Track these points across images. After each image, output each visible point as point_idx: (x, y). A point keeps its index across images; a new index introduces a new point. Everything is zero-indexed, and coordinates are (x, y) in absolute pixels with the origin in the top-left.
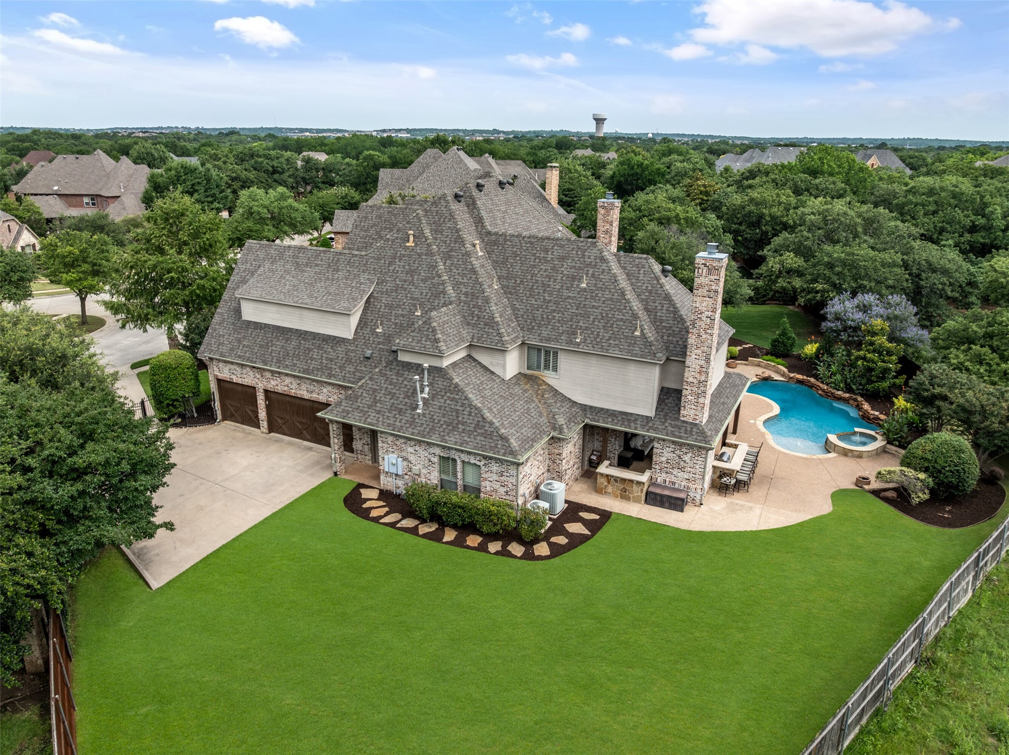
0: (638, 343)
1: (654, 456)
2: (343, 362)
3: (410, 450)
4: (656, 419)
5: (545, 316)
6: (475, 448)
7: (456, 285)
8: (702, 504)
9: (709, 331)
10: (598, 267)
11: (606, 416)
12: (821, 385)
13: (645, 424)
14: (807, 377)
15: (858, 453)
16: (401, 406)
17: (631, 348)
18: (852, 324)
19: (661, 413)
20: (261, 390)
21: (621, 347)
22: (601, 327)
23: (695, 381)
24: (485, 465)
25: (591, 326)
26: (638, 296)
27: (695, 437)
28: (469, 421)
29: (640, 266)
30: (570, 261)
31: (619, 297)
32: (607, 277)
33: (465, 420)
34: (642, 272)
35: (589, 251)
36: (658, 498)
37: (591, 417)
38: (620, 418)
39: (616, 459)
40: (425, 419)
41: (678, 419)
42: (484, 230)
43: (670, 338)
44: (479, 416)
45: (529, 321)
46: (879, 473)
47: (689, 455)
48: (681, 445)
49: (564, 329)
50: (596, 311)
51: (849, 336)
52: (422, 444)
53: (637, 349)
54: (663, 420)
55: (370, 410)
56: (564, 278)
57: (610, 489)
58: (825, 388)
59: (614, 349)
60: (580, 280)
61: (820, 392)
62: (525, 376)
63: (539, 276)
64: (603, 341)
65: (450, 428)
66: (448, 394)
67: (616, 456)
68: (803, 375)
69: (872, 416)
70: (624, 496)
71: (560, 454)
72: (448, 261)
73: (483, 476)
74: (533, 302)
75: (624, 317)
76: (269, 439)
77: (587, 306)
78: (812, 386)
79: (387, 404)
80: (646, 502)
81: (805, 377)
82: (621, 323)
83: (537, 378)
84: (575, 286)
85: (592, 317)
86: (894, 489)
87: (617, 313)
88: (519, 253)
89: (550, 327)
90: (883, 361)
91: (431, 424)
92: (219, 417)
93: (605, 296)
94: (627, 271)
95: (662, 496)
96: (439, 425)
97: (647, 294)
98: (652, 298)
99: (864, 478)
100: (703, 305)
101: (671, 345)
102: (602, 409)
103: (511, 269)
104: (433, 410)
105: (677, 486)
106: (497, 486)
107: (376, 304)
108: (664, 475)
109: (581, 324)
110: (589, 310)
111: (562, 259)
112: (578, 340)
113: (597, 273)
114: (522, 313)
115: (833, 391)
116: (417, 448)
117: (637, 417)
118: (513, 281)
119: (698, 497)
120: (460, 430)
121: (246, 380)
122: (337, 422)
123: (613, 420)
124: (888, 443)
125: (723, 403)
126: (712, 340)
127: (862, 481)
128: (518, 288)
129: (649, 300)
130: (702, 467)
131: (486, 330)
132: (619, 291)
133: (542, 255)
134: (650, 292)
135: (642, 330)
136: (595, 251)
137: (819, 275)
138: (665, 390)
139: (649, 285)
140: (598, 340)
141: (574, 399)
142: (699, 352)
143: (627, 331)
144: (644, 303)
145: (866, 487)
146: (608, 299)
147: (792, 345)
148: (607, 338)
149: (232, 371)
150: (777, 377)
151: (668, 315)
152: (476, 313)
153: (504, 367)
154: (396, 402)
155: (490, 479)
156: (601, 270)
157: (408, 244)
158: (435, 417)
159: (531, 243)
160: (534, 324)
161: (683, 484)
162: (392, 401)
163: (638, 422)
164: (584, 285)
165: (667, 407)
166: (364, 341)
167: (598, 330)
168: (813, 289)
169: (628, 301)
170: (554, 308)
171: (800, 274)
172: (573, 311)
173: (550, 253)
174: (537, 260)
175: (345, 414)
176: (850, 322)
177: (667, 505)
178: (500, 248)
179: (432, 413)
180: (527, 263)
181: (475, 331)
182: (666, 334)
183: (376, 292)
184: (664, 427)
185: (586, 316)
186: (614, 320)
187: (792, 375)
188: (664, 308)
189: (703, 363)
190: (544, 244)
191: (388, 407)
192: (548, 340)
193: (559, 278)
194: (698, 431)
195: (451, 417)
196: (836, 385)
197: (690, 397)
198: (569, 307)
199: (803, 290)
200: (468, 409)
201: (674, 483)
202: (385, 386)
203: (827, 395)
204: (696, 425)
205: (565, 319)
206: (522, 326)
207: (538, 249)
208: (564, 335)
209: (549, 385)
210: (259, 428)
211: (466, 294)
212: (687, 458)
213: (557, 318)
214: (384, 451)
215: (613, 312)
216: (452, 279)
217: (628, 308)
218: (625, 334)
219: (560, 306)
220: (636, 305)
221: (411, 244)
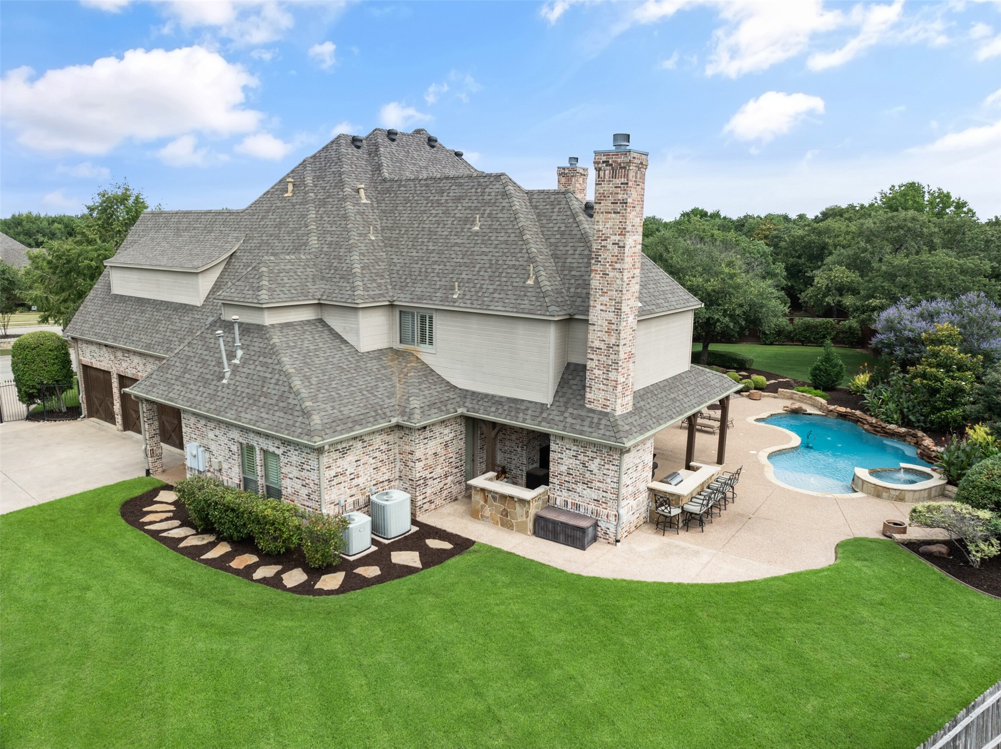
0: (529, 294)
1: (551, 464)
2: (185, 333)
3: (211, 435)
4: (554, 408)
5: (423, 270)
6: (270, 427)
7: (323, 234)
8: (618, 541)
9: (617, 266)
10: (497, 204)
11: (489, 404)
12: (868, 418)
13: (537, 414)
14: (852, 409)
15: (897, 493)
16: (208, 376)
17: (518, 301)
18: (911, 335)
19: (561, 399)
20: (115, 376)
21: (507, 301)
22: (486, 278)
23: (603, 346)
24: (284, 453)
25: (475, 277)
26: (546, 240)
27: (602, 432)
28: (274, 392)
29: (556, 203)
30: (466, 201)
31: (516, 239)
32: (505, 216)
33: (269, 391)
34: (556, 210)
35: (490, 186)
36: (550, 526)
37: (470, 406)
38: (506, 408)
39: (524, 477)
40: (228, 391)
41: (583, 406)
42: (380, 178)
43: (579, 290)
44: (286, 384)
45: (404, 277)
46: (914, 511)
47: (597, 461)
48: (586, 445)
49: (442, 283)
50: (485, 258)
51: (907, 352)
52: (221, 425)
53: (526, 302)
54: (563, 409)
55: (177, 383)
56: (455, 222)
57: (487, 512)
58: (874, 421)
59: (497, 304)
60: (473, 223)
61: (866, 427)
62: (396, 352)
63: (427, 222)
64: (486, 295)
65: (251, 401)
66: (261, 359)
67: (524, 474)
68: (846, 407)
69: (934, 454)
70: (506, 522)
71: (411, 453)
72: (322, 209)
73: (283, 471)
74: (414, 254)
75: (517, 263)
76: (124, 438)
77: (475, 253)
78: (857, 421)
79: (196, 373)
80: (536, 533)
81: (849, 410)
82: (513, 271)
83: (410, 354)
84: (465, 230)
85: (478, 266)
86: (944, 542)
87: (509, 258)
88: (411, 198)
89: (427, 282)
90: (953, 378)
91: (233, 397)
92: (84, 412)
93: (499, 238)
94: (538, 211)
95: (555, 523)
96: (240, 399)
97: (558, 236)
98: (564, 241)
99: (895, 524)
100: (608, 225)
101: (579, 300)
102: (487, 395)
103: (398, 218)
104: (240, 379)
105: (582, 511)
106: (298, 485)
107: (235, 264)
108: (565, 493)
109: (463, 276)
110: (477, 257)
111: (459, 199)
112: (455, 296)
113: (495, 212)
114: (398, 268)
115: (884, 425)
116: (217, 432)
117: (529, 405)
118: (397, 232)
119: (612, 530)
120: (261, 404)
121: (103, 364)
122: (148, 401)
123: (497, 409)
124: (949, 483)
125: (674, 400)
126: (622, 279)
127: (892, 527)
128: (401, 239)
129: (559, 244)
130: (615, 480)
131: (340, 284)
132: (518, 231)
133: (436, 198)
134: (563, 234)
135: (537, 278)
136: (497, 186)
137: (876, 289)
138: (572, 368)
139: (563, 225)
140: (480, 294)
141: (454, 382)
142: (605, 299)
143: (518, 280)
144: (553, 248)
145: (898, 536)
146: (502, 243)
147: (839, 375)
148: (491, 291)
149: (92, 354)
150: (810, 410)
151: (581, 261)
152: (335, 264)
153: (357, 332)
154: (205, 371)
155: (291, 476)
156: (500, 208)
157: (286, 195)
158: (239, 388)
159: (427, 186)
160: (408, 281)
161: (590, 507)
162: (201, 370)
163: (530, 412)
164: (477, 228)
165: (570, 391)
166: (211, 307)
167: (482, 282)
168: (868, 306)
169: (526, 242)
170: (436, 259)
171: (855, 292)
172: (458, 261)
173: (445, 194)
174: (430, 205)
175: (150, 388)
176: (906, 332)
177: (562, 537)
178: (392, 195)
179: (237, 383)
180: (417, 208)
181: (326, 287)
182: (574, 286)
183: (239, 251)
184: (561, 418)
185: (472, 265)
186: (505, 267)
187: (832, 407)
188: (577, 252)
189: (611, 316)
190: (440, 185)
191: (196, 377)
192: (420, 298)
193: (450, 222)
194: (608, 423)
195: (255, 388)
196: (888, 417)
197: (596, 372)
198: (453, 256)
199: (857, 309)
200: (277, 376)
201: (578, 506)
202: (200, 352)
203: (876, 430)
204: (606, 414)
205: (446, 272)
206: (394, 283)
207: (433, 192)
208: (441, 291)
209: (424, 364)
210: (115, 425)
211: (330, 244)
212: (594, 466)
213: (436, 271)
214: (188, 438)
215: (504, 258)
216: (320, 229)
217: (524, 251)
218: (515, 284)
219: (443, 256)
220: (536, 246)
221: (289, 194)
